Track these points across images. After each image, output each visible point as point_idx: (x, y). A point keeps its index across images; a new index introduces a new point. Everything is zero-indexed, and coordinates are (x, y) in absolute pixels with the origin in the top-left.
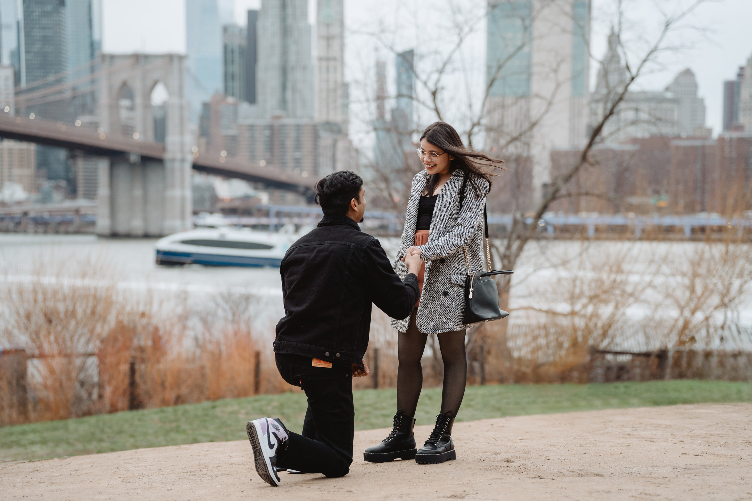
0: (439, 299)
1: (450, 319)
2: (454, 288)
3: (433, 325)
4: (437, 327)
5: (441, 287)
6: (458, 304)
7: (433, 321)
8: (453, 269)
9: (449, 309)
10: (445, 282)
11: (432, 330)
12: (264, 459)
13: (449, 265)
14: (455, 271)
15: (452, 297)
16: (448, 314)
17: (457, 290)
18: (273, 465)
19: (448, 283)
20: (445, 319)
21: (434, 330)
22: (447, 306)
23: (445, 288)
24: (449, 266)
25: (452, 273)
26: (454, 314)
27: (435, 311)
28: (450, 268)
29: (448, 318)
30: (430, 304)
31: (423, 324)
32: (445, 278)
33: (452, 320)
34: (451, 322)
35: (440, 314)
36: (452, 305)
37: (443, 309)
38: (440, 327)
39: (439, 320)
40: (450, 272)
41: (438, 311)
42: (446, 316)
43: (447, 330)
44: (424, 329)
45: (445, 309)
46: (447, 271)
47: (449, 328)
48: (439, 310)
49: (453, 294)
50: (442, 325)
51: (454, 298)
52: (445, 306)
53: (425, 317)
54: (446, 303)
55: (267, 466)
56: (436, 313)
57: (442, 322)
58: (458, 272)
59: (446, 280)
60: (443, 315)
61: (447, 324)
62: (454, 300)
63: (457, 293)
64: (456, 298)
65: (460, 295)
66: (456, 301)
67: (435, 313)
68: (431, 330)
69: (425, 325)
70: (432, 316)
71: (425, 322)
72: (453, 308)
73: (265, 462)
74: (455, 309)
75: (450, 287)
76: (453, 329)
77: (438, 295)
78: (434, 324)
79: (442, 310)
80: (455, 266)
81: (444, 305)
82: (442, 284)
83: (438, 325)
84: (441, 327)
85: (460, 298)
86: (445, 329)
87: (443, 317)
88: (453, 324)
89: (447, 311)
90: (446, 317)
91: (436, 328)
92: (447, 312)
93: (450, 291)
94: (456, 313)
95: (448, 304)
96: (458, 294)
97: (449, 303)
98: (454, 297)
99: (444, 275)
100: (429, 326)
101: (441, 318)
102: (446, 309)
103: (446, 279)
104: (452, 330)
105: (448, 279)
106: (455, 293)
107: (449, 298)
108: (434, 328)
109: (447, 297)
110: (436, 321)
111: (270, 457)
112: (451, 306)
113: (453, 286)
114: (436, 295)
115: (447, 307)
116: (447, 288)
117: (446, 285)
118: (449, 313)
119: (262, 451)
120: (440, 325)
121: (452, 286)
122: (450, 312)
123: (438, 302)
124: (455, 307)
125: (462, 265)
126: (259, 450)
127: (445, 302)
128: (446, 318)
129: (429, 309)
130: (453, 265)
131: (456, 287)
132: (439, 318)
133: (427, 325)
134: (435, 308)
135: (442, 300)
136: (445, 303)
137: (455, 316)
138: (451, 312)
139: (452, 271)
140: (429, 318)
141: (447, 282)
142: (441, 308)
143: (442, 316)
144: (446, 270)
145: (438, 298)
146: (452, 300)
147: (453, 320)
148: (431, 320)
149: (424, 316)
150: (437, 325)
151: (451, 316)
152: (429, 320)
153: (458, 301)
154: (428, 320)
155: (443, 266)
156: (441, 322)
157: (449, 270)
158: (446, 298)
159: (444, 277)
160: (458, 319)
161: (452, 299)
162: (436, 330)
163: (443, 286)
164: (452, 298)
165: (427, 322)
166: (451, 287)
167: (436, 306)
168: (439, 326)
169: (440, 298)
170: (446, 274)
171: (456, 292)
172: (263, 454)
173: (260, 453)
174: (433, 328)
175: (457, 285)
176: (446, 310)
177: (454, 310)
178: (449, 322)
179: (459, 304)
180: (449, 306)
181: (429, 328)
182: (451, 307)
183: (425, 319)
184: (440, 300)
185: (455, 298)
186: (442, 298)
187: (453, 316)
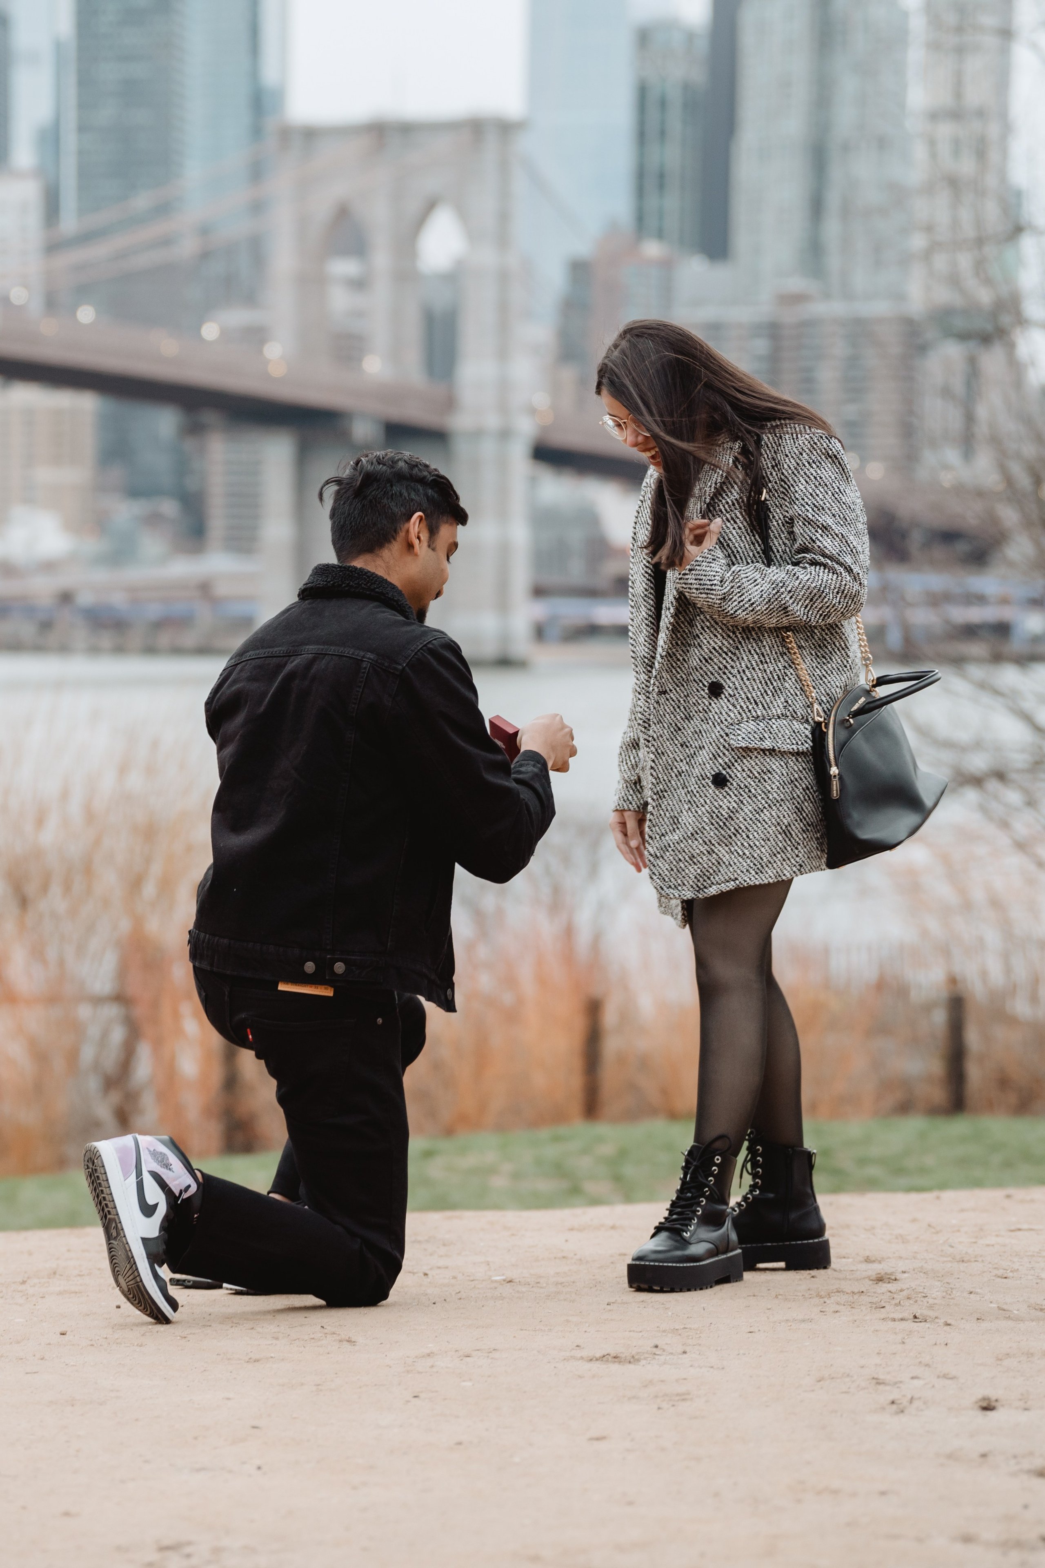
0: (706, 799)
1: (738, 854)
2: (745, 761)
3: (695, 873)
4: (706, 878)
5: (711, 762)
6: (760, 806)
7: (695, 864)
8: (741, 707)
9: (732, 823)
10: (719, 748)
11: (692, 887)
12: (127, 1243)
13: (731, 696)
14: (750, 711)
15: (741, 788)
16: (731, 837)
17: (756, 767)
18: (154, 1259)
19: (728, 750)
20: (726, 854)
21: (698, 886)
22: (726, 816)
23: (721, 765)
24: (728, 701)
25: (740, 718)
26: (748, 837)
27: (698, 834)
28: (734, 705)
29: (733, 849)
30: (685, 813)
31: (667, 873)
32: (721, 735)
33: (741, 853)
34: (741, 860)
35: (710, 841)
36: (741, 812)
37: (716, 825)
38: (714, 878)
39: (710, 857)
40: (732, 715)
41: (705, 832)
42: (726, 845)
43: (731, 885)
44: (673, 886)
45: (721, 824)
46: (726, 716)
47: (736, 879)
48: (707, 828)
49: (743, 780)
50: (719, 871)
51: (747, 790)
52: (722, 815)
53: (672, 853)
54: (724, 806)
55: (135, 1263)
56: (699, 839)
57: (719, 863)
58: (759, 713)
59: (722, 740)
60: (719, 844)
61: (731, 866)
62: (746, 796)
63: (757, 775)
64: (753, 791)
65: (765, 781)
66: (754, 799)
67: (696, 839)
68: (691, 889)
69: (674, 875)
70: (690, 849)
71: (673, 867)
72: (745, 820)
73: (130, 1250)
74: (751, 822)
75: (733, 761)
76: (745, 881)
77: (703, 786)
78: (699, 871)
79: (716, 829)
80: (747, 698)
81: (719, 815)
82: (713, 754)
83: (707, 871)
84: (716, 876)
85: (769, 788)
86: (728, 882)
87: (721, 849)
88: (745, 864)
89: (730, 830)
90: (727, 849)
91: (704, 881)
92: (729, 832)
93: (735, 770)
94: (755, 834)
95: (729, 808)
96: (759, 777)
97: (731, 807)
98: (746, 787)
99: (718, 727)
100: (683, 877)
101: (716, 850)
102: (724, 823)
103: (722, 737)
104: (743, 882)
105: (727, 738)
106: (751, 775)
107: (731, 793)
108: (698, 881)
109: (726, 789)
110: (701, 861)
111: (143, 1239)
112: (737, 815)
113: (744, 757)
114: (699, 787)
115: (726, 819)
116: (726, 763)
117: (721, 754)
118: (735, 835)
119: (120, 1222)
120: (714, 871)
121: (738, 757)
122: (737, 831)
123: (702, 806)
124: (751, 815)
125: (776, 692)
126: (114, 1220)
127: (721, 803)
128: (729, 851)
129: (681, 830)
130: (743, 696)
131: (751, 758)
132: (709, 852)
133: (679, 875)
134: (697, 823)
135: (713, 800)
136: (721, 807)
137: (752, 844)
138: (740, 831)
139: (739, 713)
140: (684, 854)
141: (724, 747)
142: (712, 824)
143: (716, 845)
144: (724, 713)
145: (703, 796)
146: (741, 798)
147: (744, 854)
148: (687, 859)
149: (670, 849)
150: (707, 873)
151: (739, 844)
152: (682, 859)
153: (759, 798)
154: (680, 860)
155: (718, 704)
156: (716, 863)
157: (730, 710)
158: (725, 794)
159: (717, 734)
160: (763, 849)
161: (741, 795)
162: (705, 887)
163: (716, 758)
164: (741, 790)
165: (678, 867)
166: (736, 761)
167: (699, 819)
168: (711, 874)
169: (708, 795)
170: (722, 723)
171: (751, 772)
172: (123, 1229)
173: (116, 1227)
174: (696, 881)
175: (755, 753)
176: (725, 828)
177: (748, 826)
178: (736, 861)
179: (765, 807)
180: (732, 815)
181: (684, 884)
182: (738, 818)
183: (671, 858)
184: (708, 801)
185: (750, 791)
186: (713, 794)
187: (745, 844)
